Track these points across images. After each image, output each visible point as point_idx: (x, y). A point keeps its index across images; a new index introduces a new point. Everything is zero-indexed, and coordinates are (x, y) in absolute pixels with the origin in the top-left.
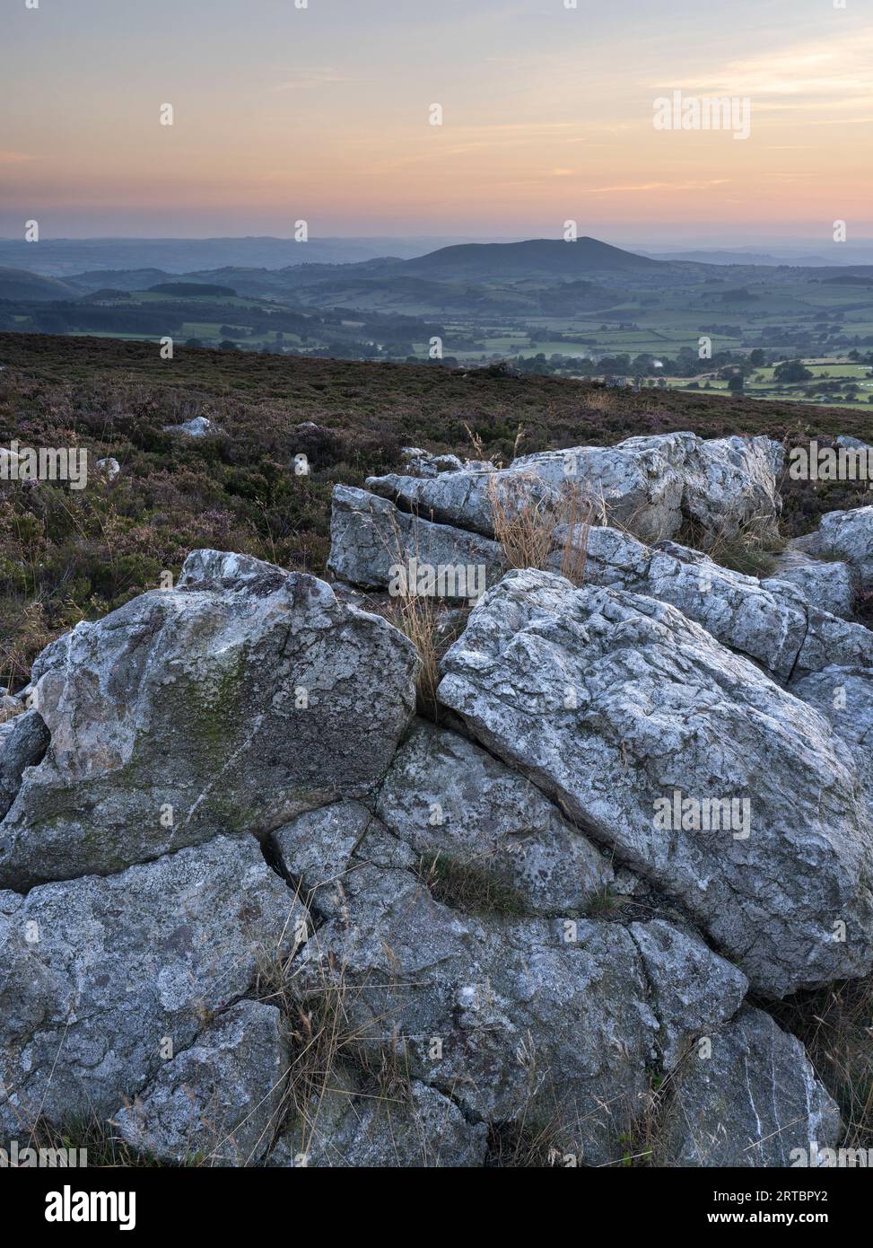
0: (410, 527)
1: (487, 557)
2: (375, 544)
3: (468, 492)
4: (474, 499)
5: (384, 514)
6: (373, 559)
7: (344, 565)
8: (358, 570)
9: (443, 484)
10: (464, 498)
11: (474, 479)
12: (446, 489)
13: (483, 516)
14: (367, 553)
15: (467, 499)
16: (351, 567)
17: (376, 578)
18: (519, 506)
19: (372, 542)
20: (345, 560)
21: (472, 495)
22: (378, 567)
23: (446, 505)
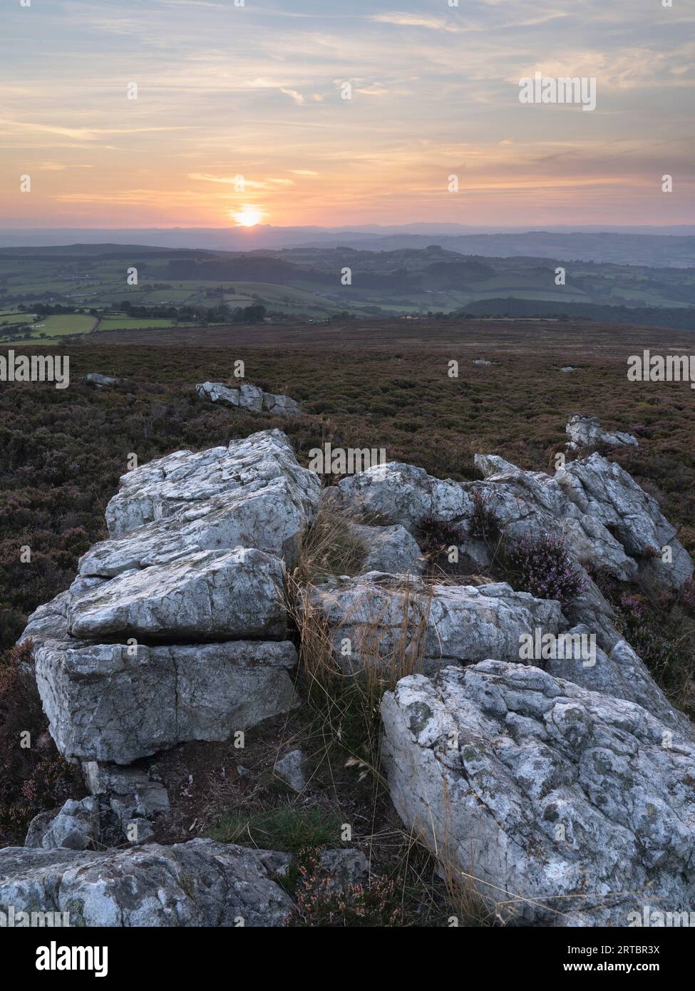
0: (176, 666)
1: (269, 664)
2: (140, 706)
3: (210, 595)
4: (220, 602)
5: (143, 665)
6: (141, 723)
7: (106, 749)
8: (128, 748)
9: (180, 596)
10: (209, 604)
11: (210, 578)
12: (186, 601)
13: (238, 618)
14: (131, 721)
15: (212, 604)
16: (116, 748)
17: (153, 746)
18: (268, 592)
19: (136, 704)
20: (103, 741)
21: (215, 597)
22: (152, 732)
23: (193, 620)
